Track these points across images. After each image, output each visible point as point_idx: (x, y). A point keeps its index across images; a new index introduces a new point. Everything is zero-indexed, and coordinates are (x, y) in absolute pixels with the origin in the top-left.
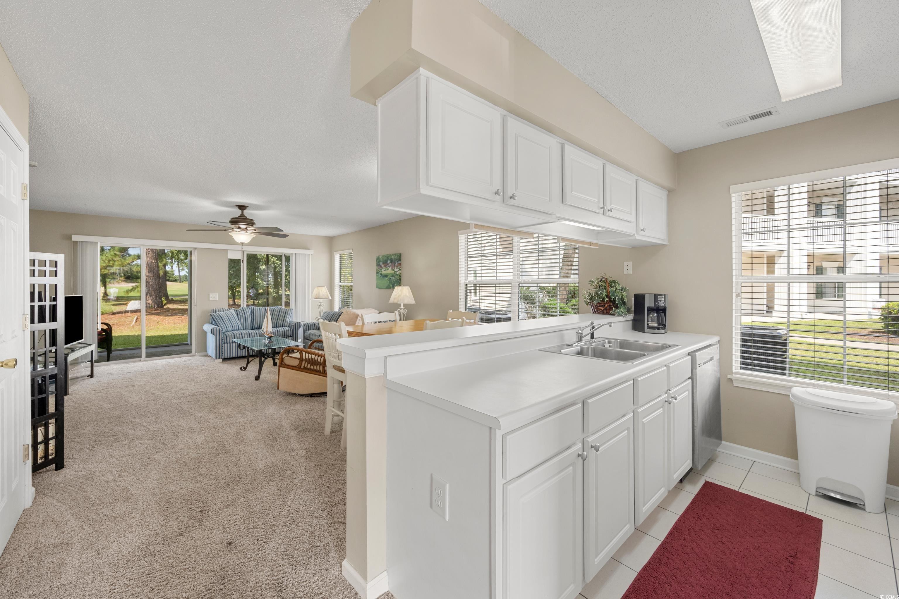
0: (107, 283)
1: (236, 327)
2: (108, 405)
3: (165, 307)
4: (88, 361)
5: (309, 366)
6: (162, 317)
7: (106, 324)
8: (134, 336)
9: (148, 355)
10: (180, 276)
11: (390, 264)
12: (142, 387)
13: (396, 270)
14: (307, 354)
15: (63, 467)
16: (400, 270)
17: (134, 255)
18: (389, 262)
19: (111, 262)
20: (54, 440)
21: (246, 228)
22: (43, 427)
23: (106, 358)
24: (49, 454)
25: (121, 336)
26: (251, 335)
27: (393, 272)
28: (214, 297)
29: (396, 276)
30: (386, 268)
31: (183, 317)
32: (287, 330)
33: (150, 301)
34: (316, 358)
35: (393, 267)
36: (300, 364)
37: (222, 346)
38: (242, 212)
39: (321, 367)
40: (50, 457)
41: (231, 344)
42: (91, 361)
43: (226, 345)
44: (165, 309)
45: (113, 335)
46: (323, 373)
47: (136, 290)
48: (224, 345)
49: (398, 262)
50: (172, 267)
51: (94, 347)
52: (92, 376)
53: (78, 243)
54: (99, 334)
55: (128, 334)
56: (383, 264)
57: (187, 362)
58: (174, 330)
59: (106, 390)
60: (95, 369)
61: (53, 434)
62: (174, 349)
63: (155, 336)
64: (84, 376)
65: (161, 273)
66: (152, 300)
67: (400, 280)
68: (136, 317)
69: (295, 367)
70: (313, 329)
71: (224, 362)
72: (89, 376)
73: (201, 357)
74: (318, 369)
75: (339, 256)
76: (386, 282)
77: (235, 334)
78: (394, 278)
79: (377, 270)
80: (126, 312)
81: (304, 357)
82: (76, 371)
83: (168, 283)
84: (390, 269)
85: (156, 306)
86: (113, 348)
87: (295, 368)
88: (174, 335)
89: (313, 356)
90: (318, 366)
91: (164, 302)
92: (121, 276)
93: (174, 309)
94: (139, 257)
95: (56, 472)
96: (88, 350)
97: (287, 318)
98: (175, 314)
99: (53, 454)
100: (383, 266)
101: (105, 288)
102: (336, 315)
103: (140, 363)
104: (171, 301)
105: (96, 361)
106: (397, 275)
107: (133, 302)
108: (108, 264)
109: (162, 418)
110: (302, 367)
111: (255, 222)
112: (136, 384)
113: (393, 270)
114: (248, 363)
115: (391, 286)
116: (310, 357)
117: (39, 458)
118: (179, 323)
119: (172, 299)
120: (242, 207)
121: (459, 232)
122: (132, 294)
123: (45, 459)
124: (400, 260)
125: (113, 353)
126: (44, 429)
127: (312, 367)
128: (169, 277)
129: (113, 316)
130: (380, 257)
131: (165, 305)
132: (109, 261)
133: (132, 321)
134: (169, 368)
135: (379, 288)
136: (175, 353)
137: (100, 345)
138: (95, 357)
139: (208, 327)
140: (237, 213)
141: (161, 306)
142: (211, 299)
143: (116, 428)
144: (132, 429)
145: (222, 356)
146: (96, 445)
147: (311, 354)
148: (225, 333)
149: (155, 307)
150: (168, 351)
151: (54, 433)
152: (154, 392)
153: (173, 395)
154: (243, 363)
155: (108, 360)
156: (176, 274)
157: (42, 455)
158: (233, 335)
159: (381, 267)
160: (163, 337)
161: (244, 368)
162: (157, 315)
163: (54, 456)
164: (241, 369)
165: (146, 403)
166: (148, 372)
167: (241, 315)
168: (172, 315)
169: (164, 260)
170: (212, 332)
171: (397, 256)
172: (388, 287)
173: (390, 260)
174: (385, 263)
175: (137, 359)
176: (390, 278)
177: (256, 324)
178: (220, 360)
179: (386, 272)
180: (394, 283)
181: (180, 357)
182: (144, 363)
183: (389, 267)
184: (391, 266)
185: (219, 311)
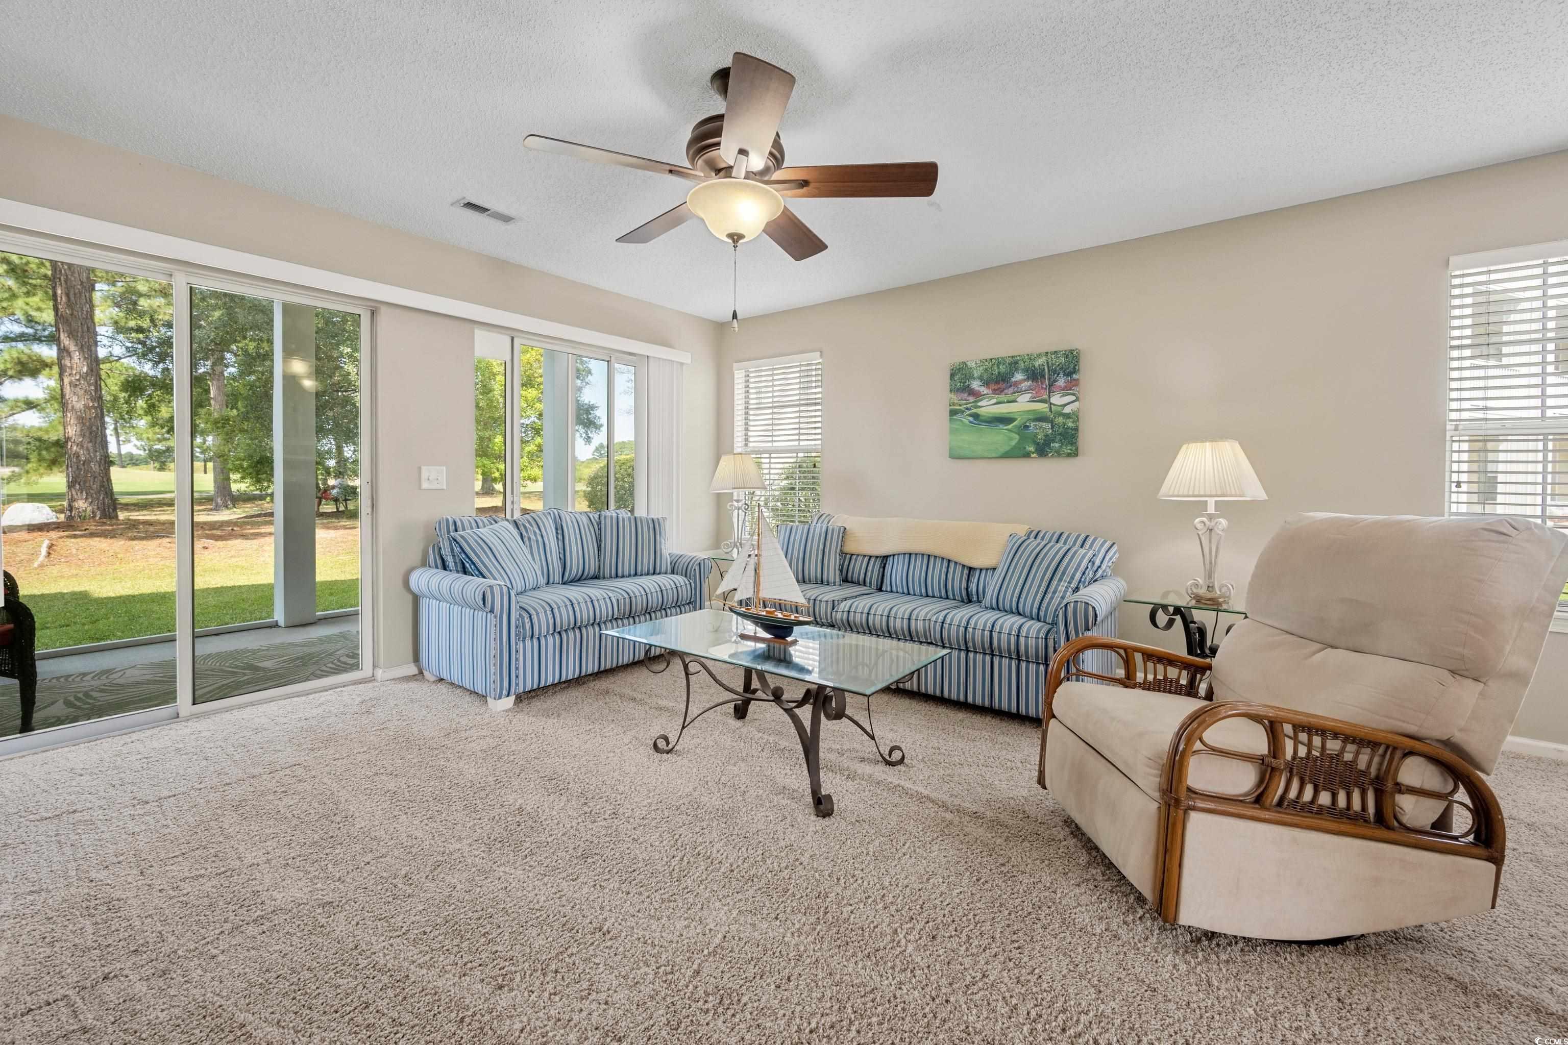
1: (529, 578)
5: (1307, 795)
11: (1027, 384)
13: (1057, 399)
14: (1303, 736)
16: (1078, 399)
17: (16, 401)
18: (1019, 377)
23: (19, 713)
28: (434, 477)
29: (1058, 420)
30: (1003, 398)
33: (81, 503)
35: (1044, 392)
36: (1265, 785)
37: (517, 649)
39: (1371, 793)
41: (542, 641)
44: (122, 522)
46: (1377, 825)
47: (22, 481)
48: (521, 644)
49: (1065, 375)
56: (985, 384)
66: (86, 499)
67: (1076, 429)
68: (46, 543)
71: (521, 705)
73: (405, 686)
74: (1356, 806)
76: (1001, 438)
78: (1046, 426)
79: (952, 405)
81: (1288, 753)
84: (1025, 397)
85: (98, 514)
87: (1240, 809)
90: (1356, 793)
91: (112, 507)
93: (147, 525)
97: (662, 547)
100: (984, 390)
103: (184, 729)
106: (1067, 416)
110: (1273, 801)
113: (1043, 401)
115: (1032, 448)
116: (1317, 750)
119: (123, 500)
121: (1455, 260)
122: (11, 489)
124: (1078, 370)
127: (1324, 798)
130: (972, 365)
131: (115, 513)
133: (36, 554)
135: (962, 458)
142: (425, 485)
145: (517, 685)
147: (1324, 736)
148: (520, 603)
149: (95, 517)
155: (26, 726)
159: (973, 393)
162: (106, 537)
164: (655, 743)
167: (533, 537)
170: (486, 599)
171: (1062, 360)
172: (1017, 453)
173: (1026, 370)
174: (997, 382)
175: (163, 711)
176: (1027, 427)
177: (575, 566)
178: (509, 702)
179: (1004, 409)
180: (1048, 441)
181: (325, 689)
182: (194, 725)
183: (1021, 392)
184: (1027, 391)
185: (466, 524)
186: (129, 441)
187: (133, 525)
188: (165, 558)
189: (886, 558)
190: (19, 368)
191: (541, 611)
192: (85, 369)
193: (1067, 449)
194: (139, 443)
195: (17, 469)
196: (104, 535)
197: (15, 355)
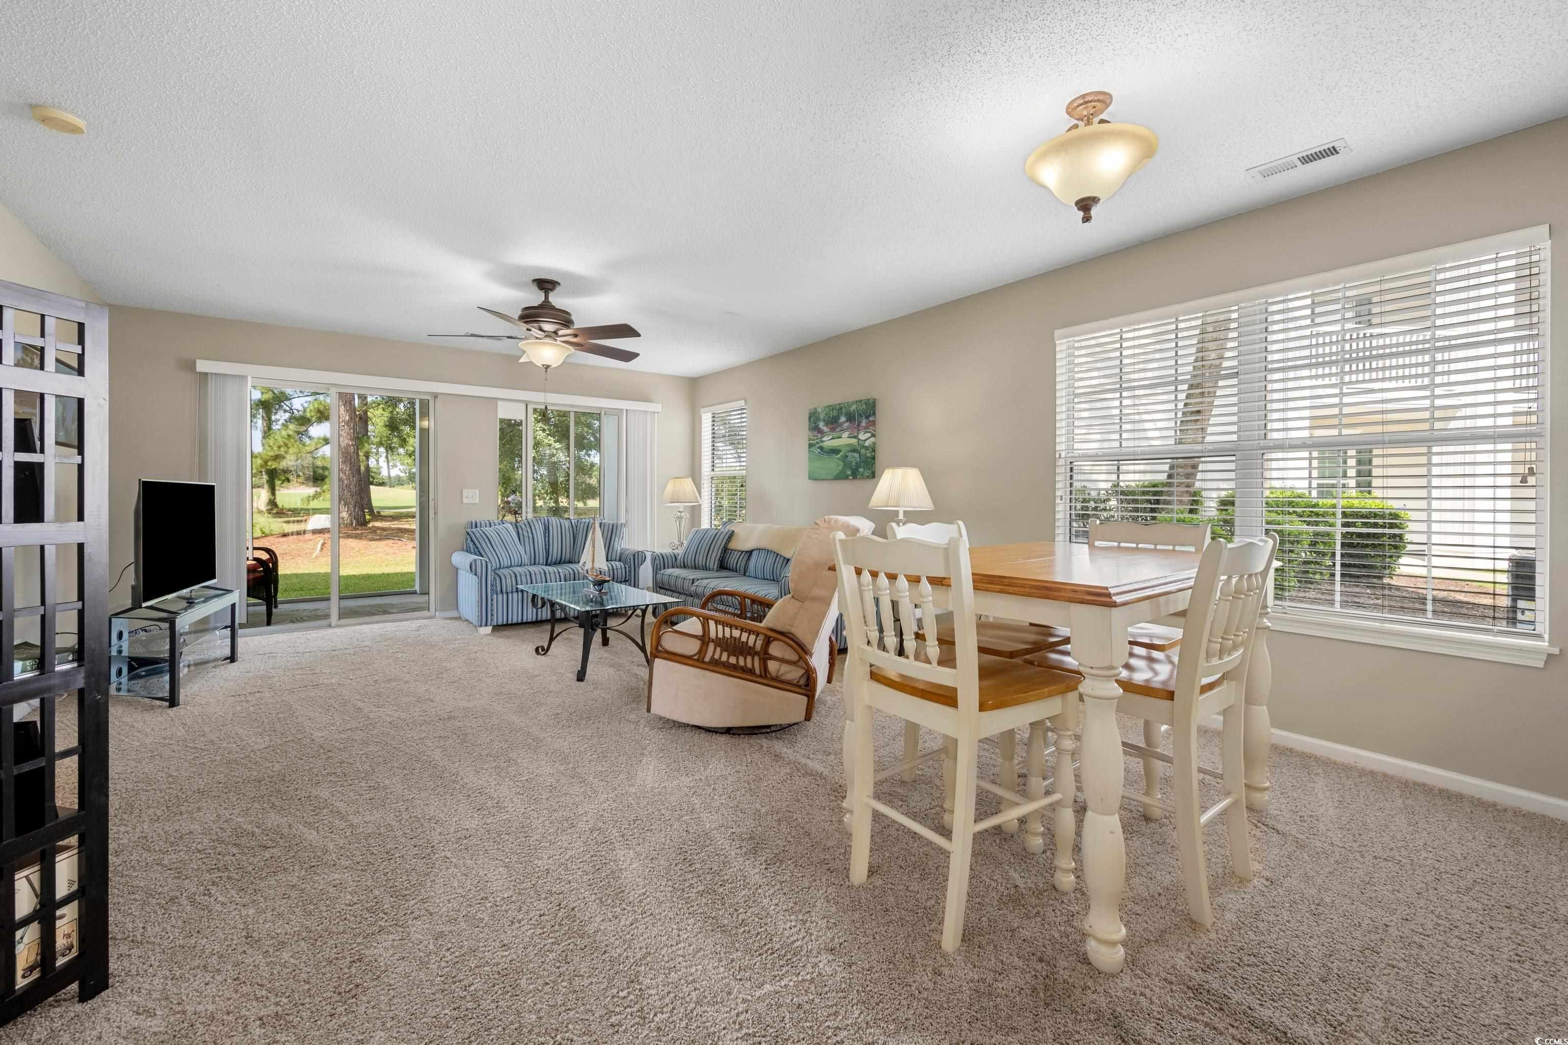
0: (277, 488)
1: (516, 559)
2: (259, 740)
3: (370, 525)
4: (226, 627)
5: (724, 657)
6: (365, 542)
7: (268, 550)
8: (317, 575)
9: (344, 614)
10: (389, 477)
11: (847, 424)
12: (334, 690)
13: (862, 436)
14: (720, 627)
15: (106, 987)
16: (873, 435)
17: (319, 438)
18: (843, 419)
19: (282, 449)
20: (75, 905)
21: (555, 332)
22: (37, 868)
23: (265, 618)
24: (55, 952)
25: (296, 575)
26: (548, 575)
27: (854, 441)
28: (471, 496)
29: (863, 451)
30: (835, 434)
31: (400, 543)
32: (619, 567)
33: (345, 515)
34: (744, 639)
35: (855, 430)
36: (702, 651)
37: (492, 600)
38: (547, 297)
39: (757, 659)
40: (60, 962)
41: (510, 595)
42: (232, 627)
43: (500, 596)
44: (370, 528)
45: (280, 573)
46: (761, 676)
47: (322, 498)
48: (495, 596)
49: (867, 418)
50: (377, 461)
51: (238, 596)
52: (232, 658)
53: (209, 376)
54: (251, 570)
55: (307, 572)
56: (827, 424)
57: (422, 632)
58: (387, 566)
59: (257, 695)
60: (240, 642)
61: (71, 882)
62: (395, 602)
63: (354, 576)
64: (216, 660)
65: (362, 468)
66: (348, 511)
67: (874, 458)
68: (322, 541)
69: (690, 657)
70: (673, 567)
71: (497, 634)
72: (226, 659)
73: (447, 621)
74: (749, 665)
75: (710, 415)
76: (834, 465)
77: (518, 575)
78: (857, 455)
79: (810, 440)
80: (305, 532)
81: (713, 635)
82: (204, 646)
83: (371, 487)
84: (846, 434)
85: (354, 522)
86: (280, 598)
87: (691, 662)
88: (388, 574)
89: (736, 633)
90: (749, 659)
91: (368, 517)
92: (298, 476)
93: (384, 529)
94: (326, 441)
95: (79, 1007)
96: (224, 602)
97: (616, 543)
98: (387, 538)
99: (70, 948)
100: (825, 429)
101: (273, 494)
102: (721, 538)
103: (330, 631)
104: (378, 517)
105: (242, 626)
106: (867, 448)
107: (317, 516)
108: (277, 453)
109: (385, 788)
110: (707, 659)
111: (573, 318)
112: (321, 681)
113: (855, 437)
114: (552, 639)
115: (849, 473)
116: (727, 635)
117: (19, 973)
118: (394, 554)
119: (378, 512)
120: (545, 285)
121: (1057, 333)
122: (314, 504)
123: (43, 972)
124: (874, 414)
125: (280, 606)
126: (37, 875)
127: (733, 660)
128: (373, 477)
129: (284, 539)
130: (819, 410)
131: (369, 522)
132: (279, 447)
133: (315, 549)
134: (386, 643)
135: (815, 479)
136: (394, 611)
137: (252, 591)
138: (240, 618)
139: (461, 559)
140: (535, 298)
141: (363, 523)
142: (465, 501)
143: (273, 819)
144: (308, 825)
145: (492, 620)
146: (214, 883)
147: (731, 628)
148: (497, 572)
149: (352, 524)
150: (379, 606)
151: (76, 878)
152: (360, 704)
153: (403, 716)
154: (541, 637)
156: (384, 473)
157: (32, 958)
158: (513, 576)
159: (820, 431)
160: (369, 577)
161: (543, 649)
163: (74, 953)
164: (537, 650)
165: (343, 736)
166: (346, 651)
167: (525, 534)
168: (380, 539)
169: (366, 445)
170: (472, 568)
171: (864, 406)
172: (841, 477)
173: (847, 414)
174: (832, 423)
175: (324, 622)
176: (847, 456)
177: (555, 553)
178: (489, 629)
179: (835, 443)
180: (858, 466)
181: (406, 620)
182: (337, 630)
183: (843, 430)
184: (848, 428)
185: (483, 524)
186: (396, 466)
187: (375, 530)
188: (388, 554)
189: (750, 552)
190: (319, 415)
191: (508, 577)
192: (347, 418)
193: (867, 473)
194: (402, 467)
195: (318, 490)
196: (357, 537)
197: (316, 406)
